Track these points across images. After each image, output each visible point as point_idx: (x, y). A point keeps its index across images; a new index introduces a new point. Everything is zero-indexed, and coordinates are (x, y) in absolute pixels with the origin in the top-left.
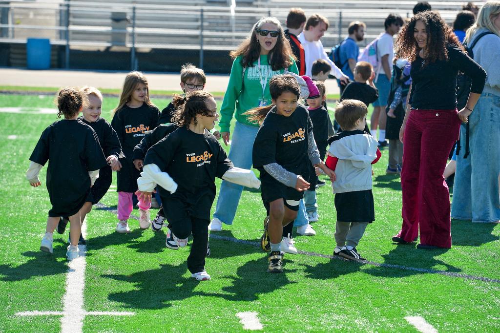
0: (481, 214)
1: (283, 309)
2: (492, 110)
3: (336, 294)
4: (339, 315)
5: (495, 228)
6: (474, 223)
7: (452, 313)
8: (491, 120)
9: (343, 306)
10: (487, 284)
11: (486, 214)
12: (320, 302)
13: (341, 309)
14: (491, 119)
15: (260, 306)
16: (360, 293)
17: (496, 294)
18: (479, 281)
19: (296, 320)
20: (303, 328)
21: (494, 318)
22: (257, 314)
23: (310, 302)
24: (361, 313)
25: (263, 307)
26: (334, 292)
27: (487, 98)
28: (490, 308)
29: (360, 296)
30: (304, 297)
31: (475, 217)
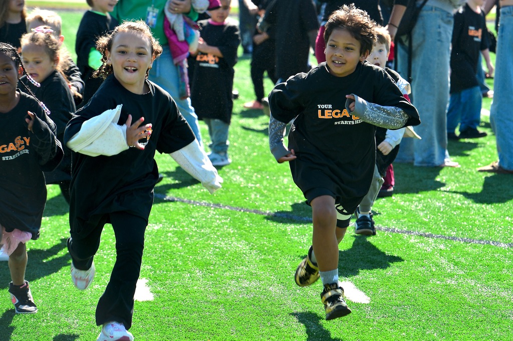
0: (425, 155)
1: (180, 275)
2: (439, 27)
3: (246, 255)
4: (250, 282)
5: (442, 172)
6: (416, 167)
7: (388, 277)
8: (439, 40)
9: (255, 270)
10: (431, 240)
11: (431, 156)
12: (226, 266)
13: (252, 274)
14: (438, 38)
15: (151, 271)
16: (276, 254)
17: (441, 253)
18: (422, 237)
19: (196, 288)
20: (205, 298)
21: (438, 282)
22: (147, 281)
23: (214, 265)
24: (277, 278)
25: (155, 272)
26: (244, 253)
27: (434, 13)
28: (434, 270)
29: (276, 257)
30: (206, 259)
31: (418, 158)
